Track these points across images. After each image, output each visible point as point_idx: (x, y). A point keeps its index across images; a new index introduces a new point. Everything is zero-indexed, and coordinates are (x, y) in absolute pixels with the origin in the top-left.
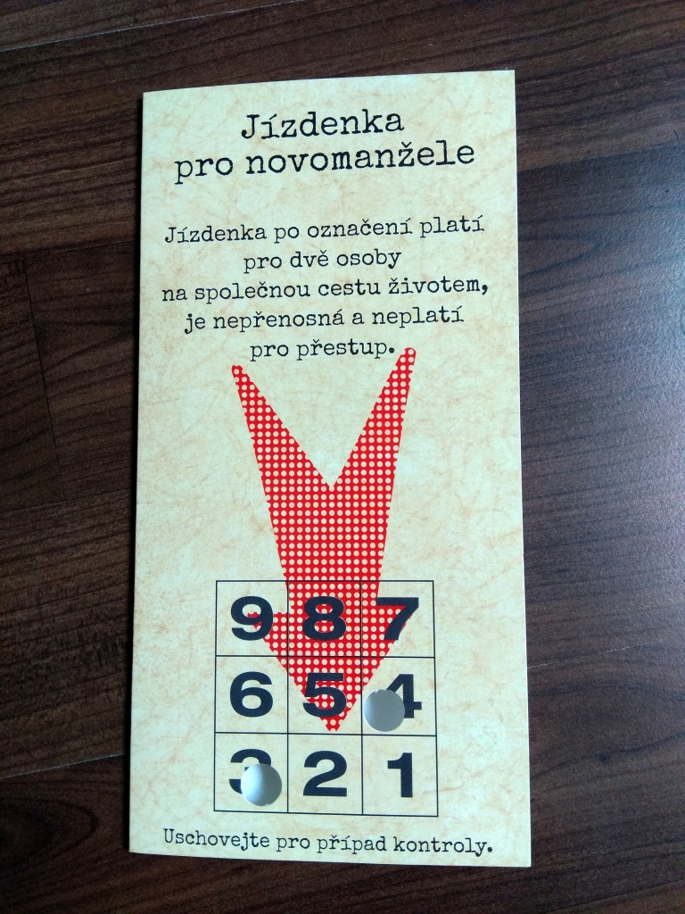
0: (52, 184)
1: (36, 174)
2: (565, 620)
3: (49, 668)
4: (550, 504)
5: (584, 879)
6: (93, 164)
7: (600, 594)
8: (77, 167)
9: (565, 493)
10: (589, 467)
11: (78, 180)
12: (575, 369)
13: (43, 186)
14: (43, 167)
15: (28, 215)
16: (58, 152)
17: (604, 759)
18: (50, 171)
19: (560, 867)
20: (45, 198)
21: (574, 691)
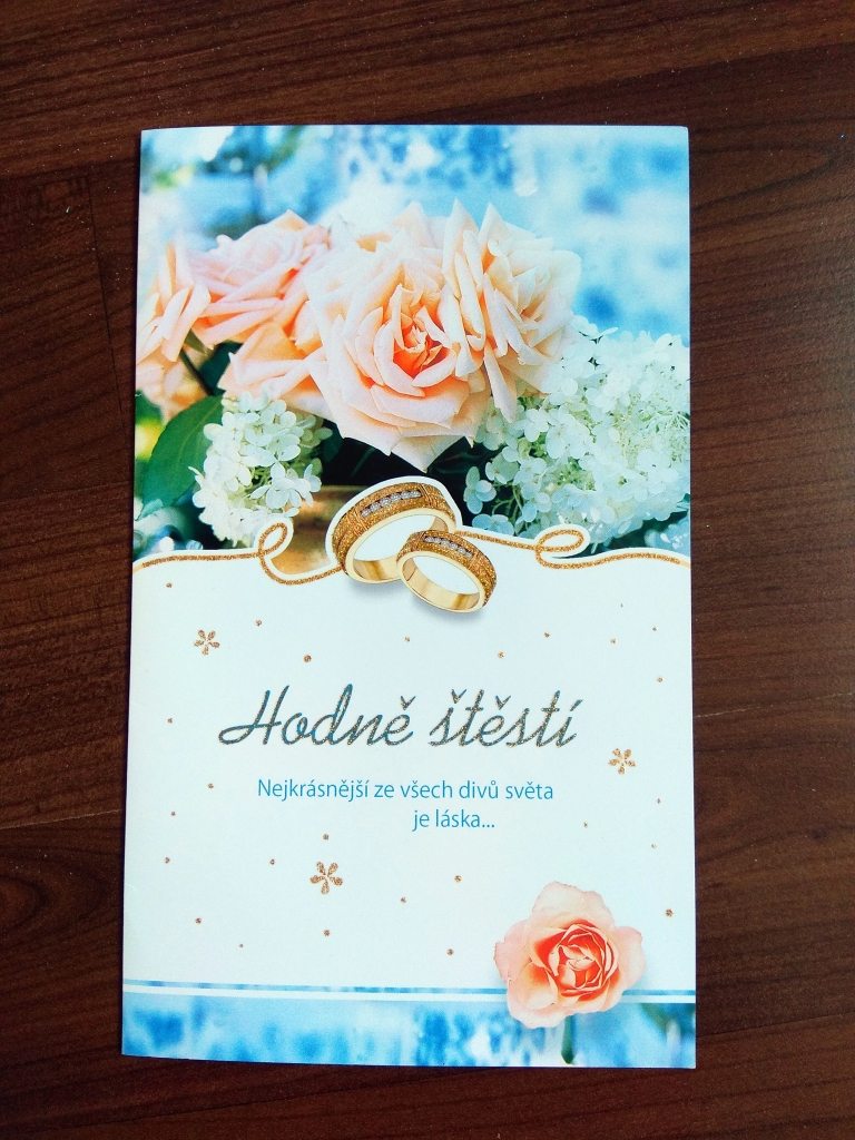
0: (124, 81)
1: (105, 67)
2: (771, 654)
3: (109, 687)
4: (759, 500)
5: (785, 991)
6: (177, 54)
7: (821, 621)
8: (154, 58)
9: (780, 487)
10: (814, 453)
11: (156, 74)
12: (801, 322)
13: (113, 83)
14: (114, 59)
15: (95, 119)
16: (133, 39)
17: (817, 836)
18: (123, 63)
19: (755, 974)
20: (116, 98)
21: (780, 746)
